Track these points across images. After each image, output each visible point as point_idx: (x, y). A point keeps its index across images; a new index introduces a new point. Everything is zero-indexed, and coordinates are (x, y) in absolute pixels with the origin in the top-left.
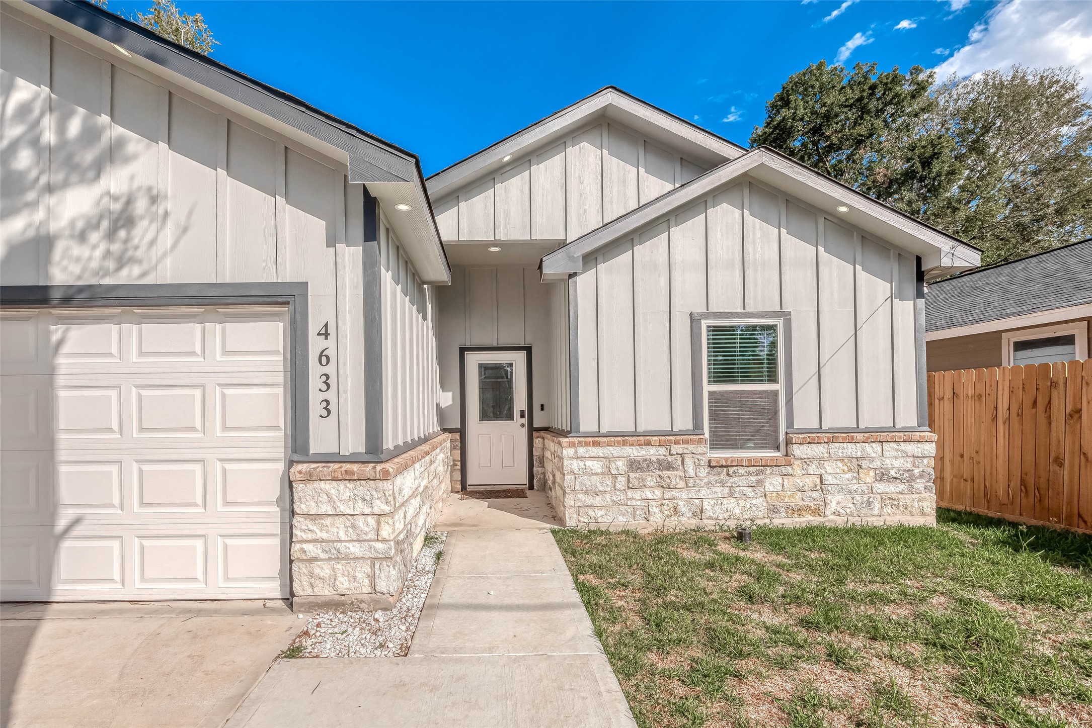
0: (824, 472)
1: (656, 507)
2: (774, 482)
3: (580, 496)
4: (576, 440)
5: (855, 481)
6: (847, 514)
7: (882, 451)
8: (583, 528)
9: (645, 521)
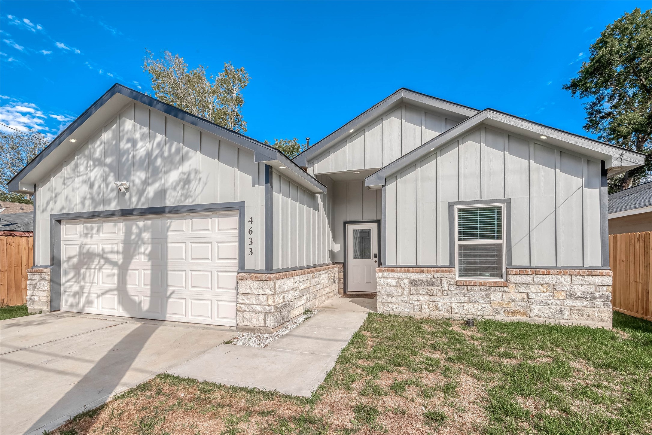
0: (530, 291)
1: (426, 305)
2: (496, 295)
3: (384, 297)
4: (383, 269)
5: (551, 298)
6: (546, 317)
7: (572, 280)
8: (386, 313)
9: (419, 312)
